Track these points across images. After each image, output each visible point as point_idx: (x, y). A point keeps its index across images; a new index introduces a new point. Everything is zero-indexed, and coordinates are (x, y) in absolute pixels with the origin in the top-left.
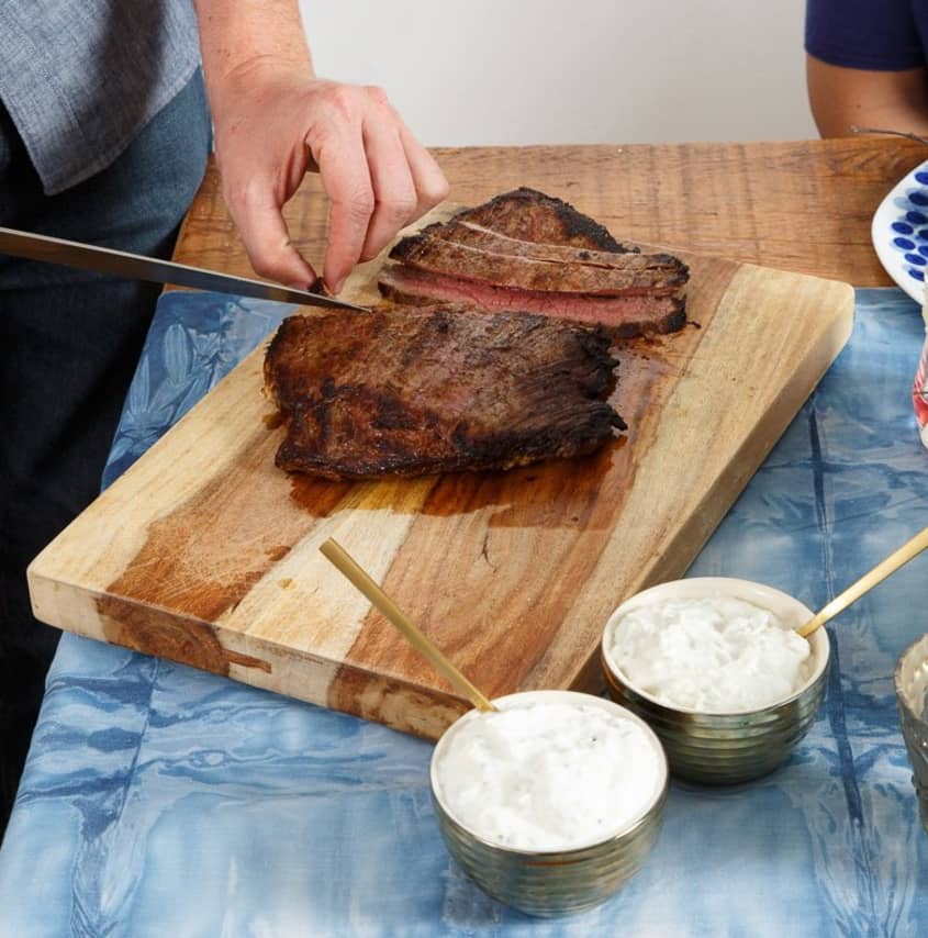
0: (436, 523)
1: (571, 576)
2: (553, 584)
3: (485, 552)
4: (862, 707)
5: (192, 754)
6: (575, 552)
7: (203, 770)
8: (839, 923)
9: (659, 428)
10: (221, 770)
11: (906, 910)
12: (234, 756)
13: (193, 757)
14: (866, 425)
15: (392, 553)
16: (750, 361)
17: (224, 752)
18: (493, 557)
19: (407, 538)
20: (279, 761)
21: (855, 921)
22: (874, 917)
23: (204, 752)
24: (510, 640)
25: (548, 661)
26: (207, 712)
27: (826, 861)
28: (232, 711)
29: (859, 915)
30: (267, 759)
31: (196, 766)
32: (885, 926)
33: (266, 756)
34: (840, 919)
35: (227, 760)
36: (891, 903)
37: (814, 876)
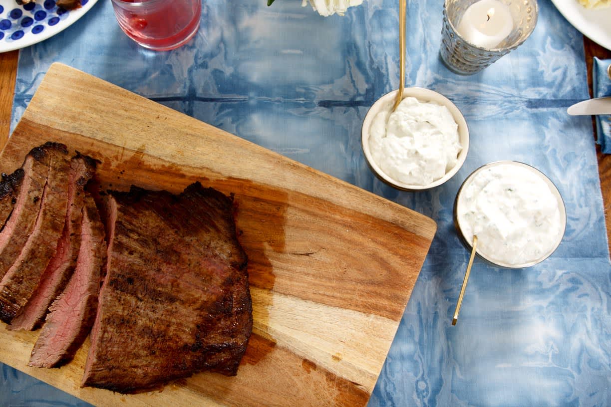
0: (280, 281)
1: (328, 210)
2: (335, 219)
3: (308, 255)
4: (374, 94)
5: (419, 398)
6: (308, 208)
7: (430, 390)
8: (506, 113)
9: (193, 166)
10: (430, 381)
11: (497, 89)
12: (420, 375)
13: (421, 397)
14: (150, 75)
15: (309, 303)
16: (130, 118)
17: (417, 382)
18: (311, 250)
19: (294, 296)
20: (423, 353)
21: (503, 107)
22: (501, 100)
23: (417, 391)
24: (381, 239)
25: (396, 221)
26: (388, 394)
27: (472, 115)
28: (387, 381)
29: (501, 106)
30: (421, 359)
31: (427, 395)
32: (505, 97)
33: (419, 361)
34: (504, 113)
35: (423, 378)
36: (492, 93)
37: (480, 121)
